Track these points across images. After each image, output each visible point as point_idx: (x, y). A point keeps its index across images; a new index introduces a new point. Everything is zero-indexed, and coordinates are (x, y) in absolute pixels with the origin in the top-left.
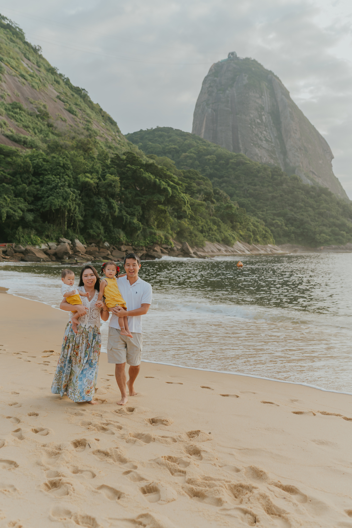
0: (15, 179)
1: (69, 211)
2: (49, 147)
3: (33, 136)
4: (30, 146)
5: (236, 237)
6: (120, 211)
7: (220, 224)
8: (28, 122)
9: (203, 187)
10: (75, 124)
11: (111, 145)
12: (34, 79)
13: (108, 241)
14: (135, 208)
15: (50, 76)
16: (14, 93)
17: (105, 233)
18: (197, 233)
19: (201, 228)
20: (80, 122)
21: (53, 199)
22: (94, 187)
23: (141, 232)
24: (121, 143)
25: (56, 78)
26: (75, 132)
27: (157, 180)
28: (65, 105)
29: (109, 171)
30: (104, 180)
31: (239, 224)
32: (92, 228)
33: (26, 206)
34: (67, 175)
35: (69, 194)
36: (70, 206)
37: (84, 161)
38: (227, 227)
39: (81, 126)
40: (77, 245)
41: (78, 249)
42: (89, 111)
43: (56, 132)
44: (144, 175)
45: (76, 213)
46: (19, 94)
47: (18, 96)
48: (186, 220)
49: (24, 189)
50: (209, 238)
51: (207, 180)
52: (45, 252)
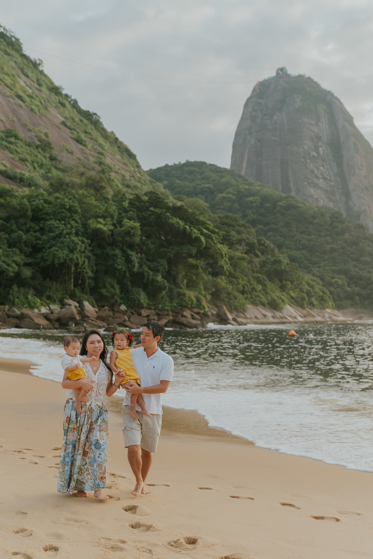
0: (8, 225)
1: (77, 265)
2: (51, 185)
3: (32, 171)
4: (27, 184)
5: (286, 300)
6: (141, 265)
7: (266, 283)
8: (25, 154)
9: (244, 236)
10: (84, 157)
11: (129, 183)
12: (33, 100)
13: (125, 304)
14: (159, 263)
15: (54, 97)
16: (8, 118)
17: (121, 293)
18: (236, 294)
19: (242, 288)
20: (91, 155)
21: (57, 251)
22: (108, 236)
23: (167, 293)
24: (141, 180)
25: (61, 99)
26: (84, 167)
27: (187, 227)
28: (72, 133)
29: (126, 216)
30: (121, 227)
31: (289, 283)
32: (105, 287)
33: (22, 259)
34: (74, 220)
35: (76, 244)
36: (78, 259)
37: (95, 203)
38: (275, 287)
39: (92, 159)
40: (86, 308)
41: (87, 314)
42: (101, 140)
43: (60, 166)
44: (171, 221)
45: (84, 268)
46: (15, 119)
47: (14, 121)
48: (223, 277)
49: (20, 237)
50: (251, 300)
51: (249, 227)
52: (46, 317)
